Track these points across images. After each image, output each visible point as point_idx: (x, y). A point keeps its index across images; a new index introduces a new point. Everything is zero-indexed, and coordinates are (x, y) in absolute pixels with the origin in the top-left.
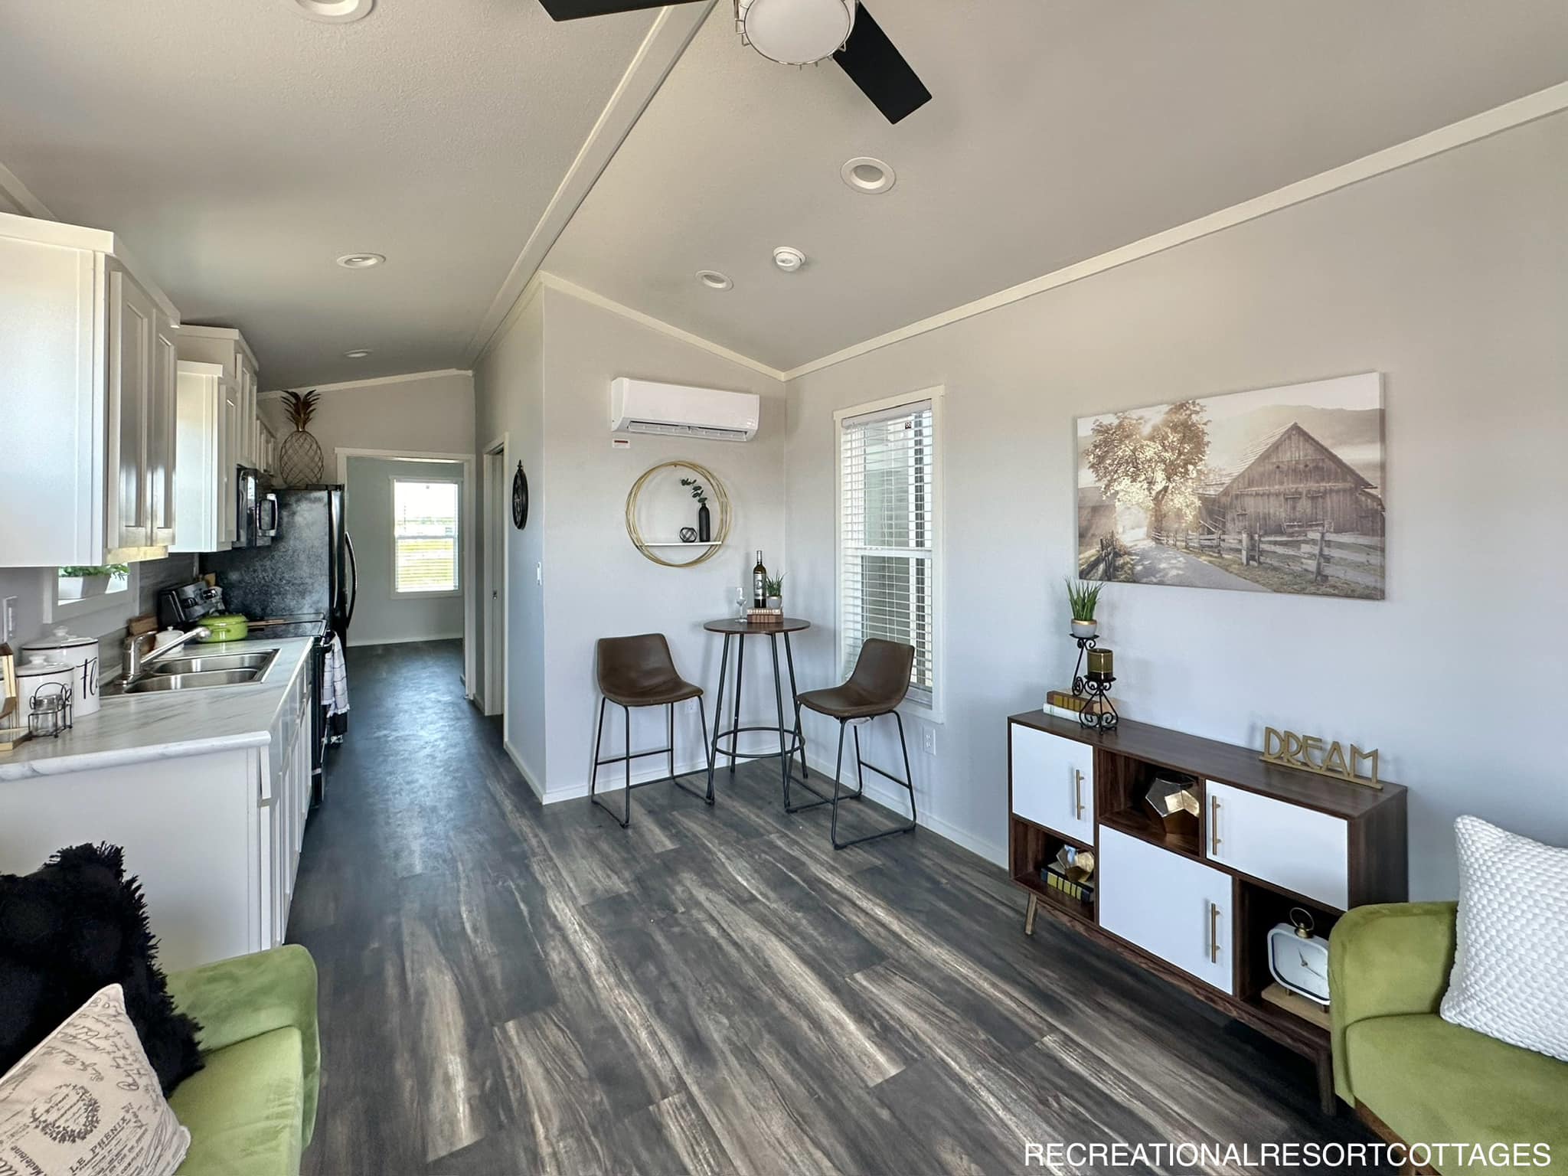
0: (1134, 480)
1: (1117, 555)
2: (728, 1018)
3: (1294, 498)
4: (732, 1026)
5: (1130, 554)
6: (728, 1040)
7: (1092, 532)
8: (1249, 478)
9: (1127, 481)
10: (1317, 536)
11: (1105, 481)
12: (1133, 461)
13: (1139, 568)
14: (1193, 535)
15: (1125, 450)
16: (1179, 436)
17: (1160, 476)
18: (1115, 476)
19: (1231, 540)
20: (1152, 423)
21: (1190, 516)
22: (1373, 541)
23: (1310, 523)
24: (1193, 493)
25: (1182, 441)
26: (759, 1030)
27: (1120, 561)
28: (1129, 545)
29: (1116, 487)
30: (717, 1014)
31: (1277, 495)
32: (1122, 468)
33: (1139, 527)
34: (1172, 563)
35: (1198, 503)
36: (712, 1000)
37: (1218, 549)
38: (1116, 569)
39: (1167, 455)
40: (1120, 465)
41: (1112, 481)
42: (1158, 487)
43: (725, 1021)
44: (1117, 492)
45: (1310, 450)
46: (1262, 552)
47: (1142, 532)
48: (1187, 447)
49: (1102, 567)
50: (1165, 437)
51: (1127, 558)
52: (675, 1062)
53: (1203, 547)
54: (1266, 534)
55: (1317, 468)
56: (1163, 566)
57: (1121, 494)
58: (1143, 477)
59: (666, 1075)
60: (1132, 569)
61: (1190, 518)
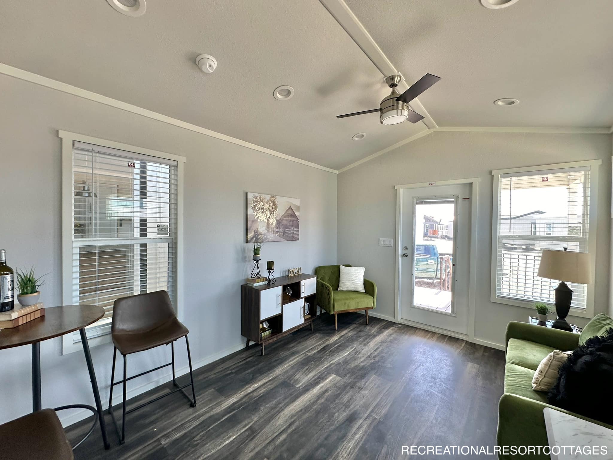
0: (263, 214)
1: (259, 235)
2: (335, 414)
3: (290, 221)
4: (338, 411)
5: (261, 234)
6: (344, 411)
7: (252, 228)
8: (284, 216)
9: (261, 214)
10: (292, 229)
11: (255, 213)
12: (263, 209)
13: (264, 238)
14: (275, 229)
15: (261, 205)
16: (272, 204)
17: (268, 213)
18: (259, 212)
19: (281, 230)
20: (267, 199)
21: (274, 224)
22: (298, 230)
23: (292, 226)
24: (275, 218)
25: (273, 205)
26: (335, 404)
27: (259, 237)
28: (261, 232)
29: (258, 215)
30: (334, 418)
31: (288, 220)
32: (260, 210)
33: (264, 227)
34: (271, 236)
35: (276, 221)
36: (328, 421)
37: (279, 232)
38: (258, 239)
39: (270, 208)
40: (260, 209)
41: (257, 213)
42: (268, 216)
43: (337, 414)
44: (259, 217)
45: (292, 213)
46: (286, 232)
47: (264, 228)
48: (274, 207)
49: (254, 239)
50: (270, 204)
51: (261, 236)
52: (362, 421)
53: (276, 231)
54: (286, 228)
55: (293, 215)
56: (269, 237)
57: (260, 217)
58: (265, 213)
59: (369, 421)
60: (262, 238)
61: (274, 225)
